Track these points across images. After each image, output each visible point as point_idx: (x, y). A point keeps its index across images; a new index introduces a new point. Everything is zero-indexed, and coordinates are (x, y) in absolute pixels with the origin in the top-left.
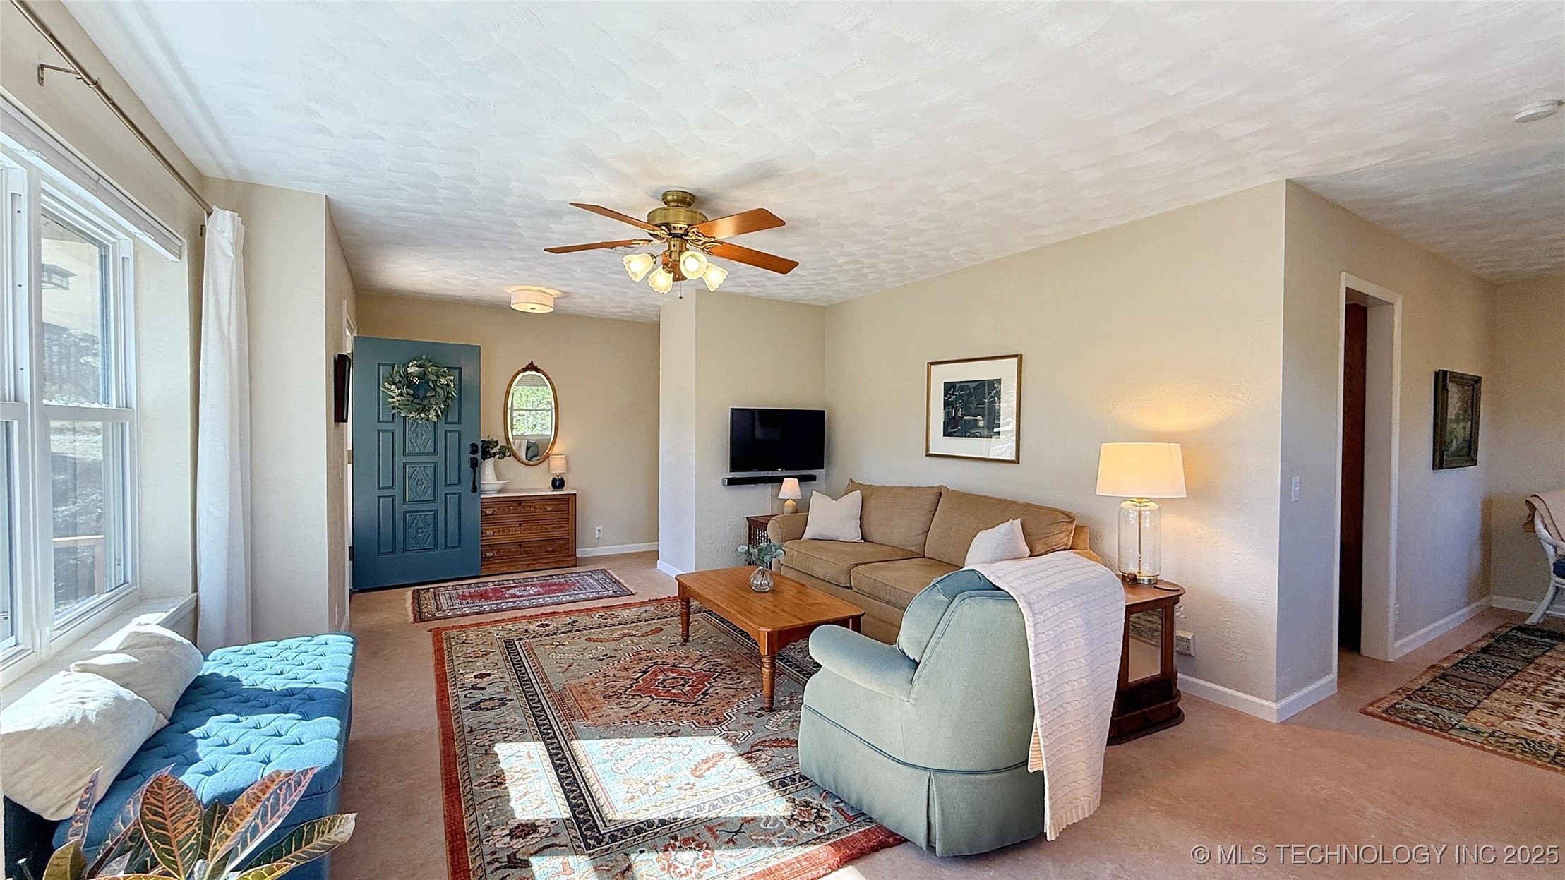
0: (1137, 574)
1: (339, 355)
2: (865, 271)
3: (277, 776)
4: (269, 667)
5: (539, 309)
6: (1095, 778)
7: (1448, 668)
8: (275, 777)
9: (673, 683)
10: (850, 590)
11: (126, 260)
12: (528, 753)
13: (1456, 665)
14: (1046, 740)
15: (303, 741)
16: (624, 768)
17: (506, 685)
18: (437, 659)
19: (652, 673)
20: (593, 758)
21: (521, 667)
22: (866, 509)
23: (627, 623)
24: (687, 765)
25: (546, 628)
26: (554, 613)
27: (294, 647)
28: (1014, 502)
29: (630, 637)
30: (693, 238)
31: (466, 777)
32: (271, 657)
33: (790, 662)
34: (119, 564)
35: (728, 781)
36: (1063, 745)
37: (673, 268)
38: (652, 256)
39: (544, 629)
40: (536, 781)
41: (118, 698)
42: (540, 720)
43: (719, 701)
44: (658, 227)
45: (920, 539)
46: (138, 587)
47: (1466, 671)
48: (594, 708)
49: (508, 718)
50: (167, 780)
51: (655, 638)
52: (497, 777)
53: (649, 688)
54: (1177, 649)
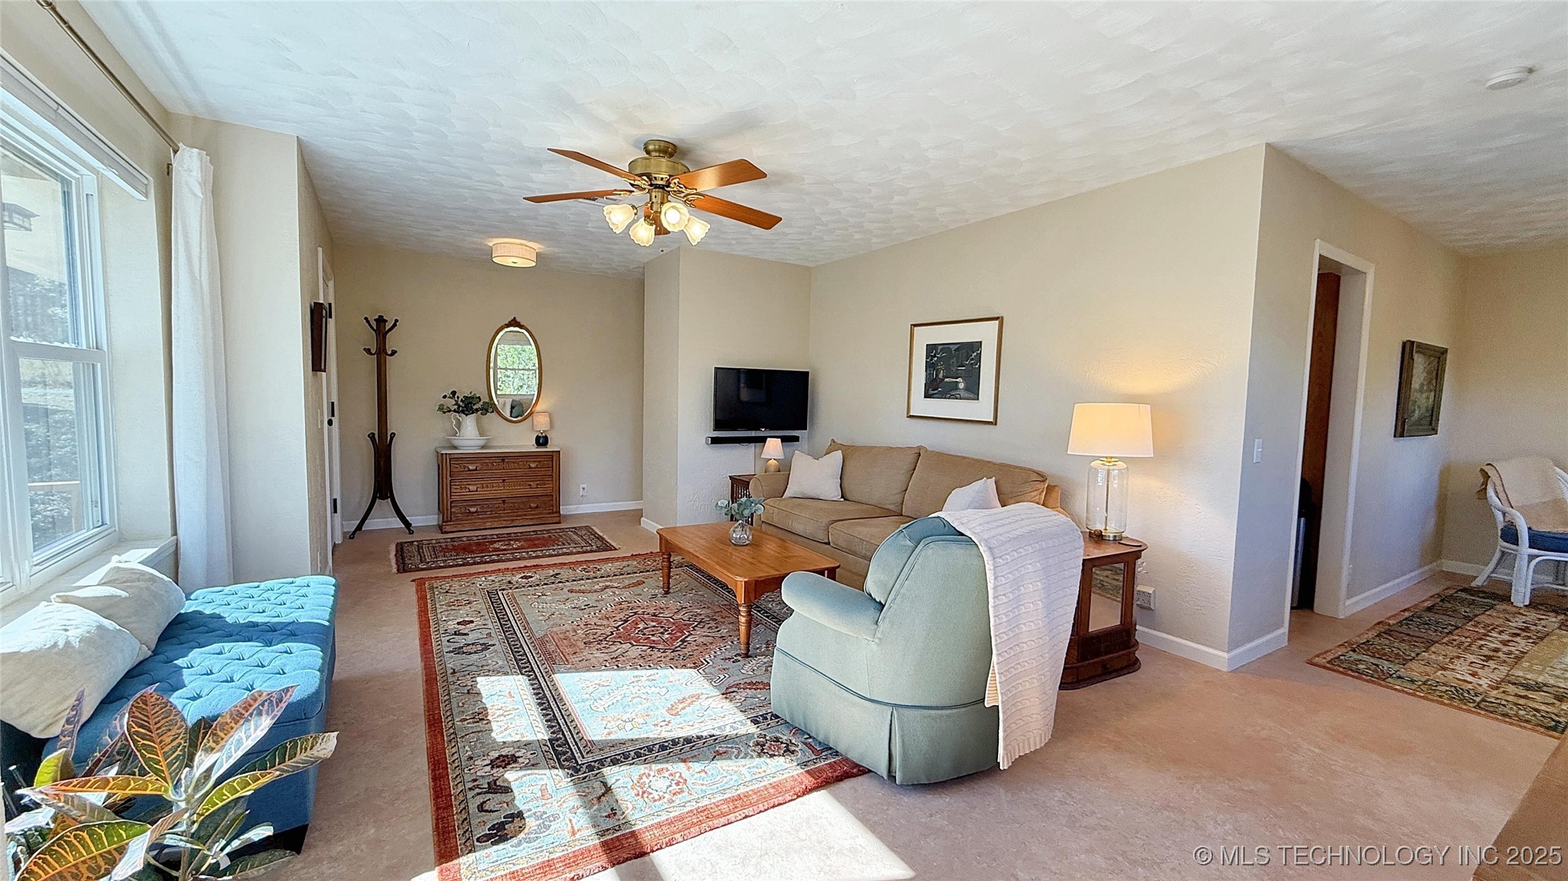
0: (1103, 531)
1: (315, 303)
2: (851, 230)
3: (260, 696)
4: (250, 606)
5: (521, 263)
6: (1047, 712)
7: (1394, 625)
8: (257, 696)
9: (653, 631)
10: (828, 546)
11: (90, 196)
12: (510, 693)
13: (1401, 622)
14: (1002, 676)
15: (285, 671)
16: (602, 707)
17: (490, 631)
18: (420, 607)
19: (633, 622)
20: (573, 698)
21: (504, 615)
22: (847, 469)
23: (609, 576)
24: (663, 705)
25: (529, 580)
26: (537, 565)
27: (275, 589)
28: (989, 462)
29: (612, 589)
30: (675, 189)
31: (448, 713)
32: (253, 597)
33: (767, 613)
34: (96, 506)
35: (702, 719)
36: (1017, 682)
37: (654, 219)
38: (633, 207)
39: (526, 581)
40: (516, 718)
41: (100, 627)
42: (522, 664)
43: (697, 648)
44: (640, 177)
45: (898, 498)
46: (117, 530)
47: (1409, 628)
48: (575, 653)
49: (490, 661)
50: (152, 697)
51: (637, 590)
52: (479, 714)
53: (629, 635)
54: (1138, 603)
